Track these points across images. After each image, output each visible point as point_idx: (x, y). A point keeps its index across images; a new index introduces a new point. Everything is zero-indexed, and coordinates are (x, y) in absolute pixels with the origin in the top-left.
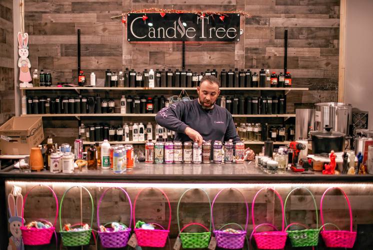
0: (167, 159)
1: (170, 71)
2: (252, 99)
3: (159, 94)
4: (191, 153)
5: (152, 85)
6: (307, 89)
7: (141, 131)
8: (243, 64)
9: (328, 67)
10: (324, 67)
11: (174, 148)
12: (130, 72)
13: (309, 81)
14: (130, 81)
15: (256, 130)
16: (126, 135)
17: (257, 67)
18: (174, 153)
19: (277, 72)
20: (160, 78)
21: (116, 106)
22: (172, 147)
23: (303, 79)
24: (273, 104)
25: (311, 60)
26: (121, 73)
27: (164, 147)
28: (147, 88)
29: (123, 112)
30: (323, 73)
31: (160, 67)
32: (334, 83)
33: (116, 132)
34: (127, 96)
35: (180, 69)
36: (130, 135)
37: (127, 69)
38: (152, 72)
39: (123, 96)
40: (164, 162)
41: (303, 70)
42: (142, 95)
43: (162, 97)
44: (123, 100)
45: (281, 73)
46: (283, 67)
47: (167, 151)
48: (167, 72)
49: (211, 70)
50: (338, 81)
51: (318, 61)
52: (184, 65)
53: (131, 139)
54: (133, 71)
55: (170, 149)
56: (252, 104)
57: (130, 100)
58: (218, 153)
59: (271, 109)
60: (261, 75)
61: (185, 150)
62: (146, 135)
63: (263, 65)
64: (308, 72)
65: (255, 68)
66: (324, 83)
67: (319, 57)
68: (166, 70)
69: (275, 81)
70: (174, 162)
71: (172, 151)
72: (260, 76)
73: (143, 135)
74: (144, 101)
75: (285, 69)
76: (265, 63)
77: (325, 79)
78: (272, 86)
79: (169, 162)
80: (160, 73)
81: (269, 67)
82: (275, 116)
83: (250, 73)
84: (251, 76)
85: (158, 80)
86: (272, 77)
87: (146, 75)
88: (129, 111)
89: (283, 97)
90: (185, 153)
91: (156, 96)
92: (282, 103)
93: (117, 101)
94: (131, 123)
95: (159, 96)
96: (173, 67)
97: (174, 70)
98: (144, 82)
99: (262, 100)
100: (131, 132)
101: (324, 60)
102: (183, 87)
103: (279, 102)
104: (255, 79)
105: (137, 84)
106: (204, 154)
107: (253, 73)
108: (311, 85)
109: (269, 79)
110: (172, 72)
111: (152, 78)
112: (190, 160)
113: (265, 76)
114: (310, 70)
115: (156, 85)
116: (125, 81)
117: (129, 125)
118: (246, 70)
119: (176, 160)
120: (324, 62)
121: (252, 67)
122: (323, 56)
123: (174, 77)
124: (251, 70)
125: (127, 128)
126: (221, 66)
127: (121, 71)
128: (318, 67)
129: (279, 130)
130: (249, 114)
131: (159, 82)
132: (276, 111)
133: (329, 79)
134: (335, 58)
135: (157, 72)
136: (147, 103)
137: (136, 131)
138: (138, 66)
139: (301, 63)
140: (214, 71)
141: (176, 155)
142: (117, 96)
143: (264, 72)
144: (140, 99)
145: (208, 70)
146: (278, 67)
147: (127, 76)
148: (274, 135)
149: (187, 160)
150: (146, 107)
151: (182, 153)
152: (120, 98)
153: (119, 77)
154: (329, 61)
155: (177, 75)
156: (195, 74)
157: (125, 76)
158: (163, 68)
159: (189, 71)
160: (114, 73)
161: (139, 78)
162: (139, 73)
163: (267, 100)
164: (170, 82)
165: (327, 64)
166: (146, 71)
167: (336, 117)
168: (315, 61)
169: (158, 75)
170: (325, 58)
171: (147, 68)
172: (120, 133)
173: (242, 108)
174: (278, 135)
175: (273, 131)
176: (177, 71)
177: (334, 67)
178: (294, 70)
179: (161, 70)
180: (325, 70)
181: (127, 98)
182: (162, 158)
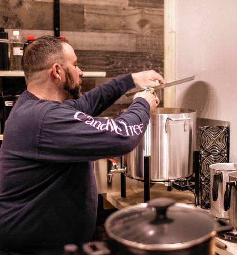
6: (103, 74)
9: (144, 30)
10: (136, 28)
13: (108, 58)
23: (95, 52)
25: (112, 12)
30: (134, 41)
32: (155, 61)
41: (95, 34)
46: (52, 26)
50: (163, 58)
51: (124, 17)
63: (6, 19)
64: (105, 38)
66: (136, 62)
67: (127, 8)
75: (55, 30)
76: (9, 15)
77: (139, 53)
101: (135, 14)
108: (111, 66)
113: (7, 45)
114: (107, 34)
120: (137, 19)
122: (134, 6)
128: (125, 29)
133: (148, 53)
134: (156, 11)
139: (89, 19)
146: (40, 26)
154: (147, 17)
165: (143, 23)
167: (165, 136)
168: (118, 16)
170: (137, 11)
177: (155, 30)
178: (76, 33)
180: (137, 36)
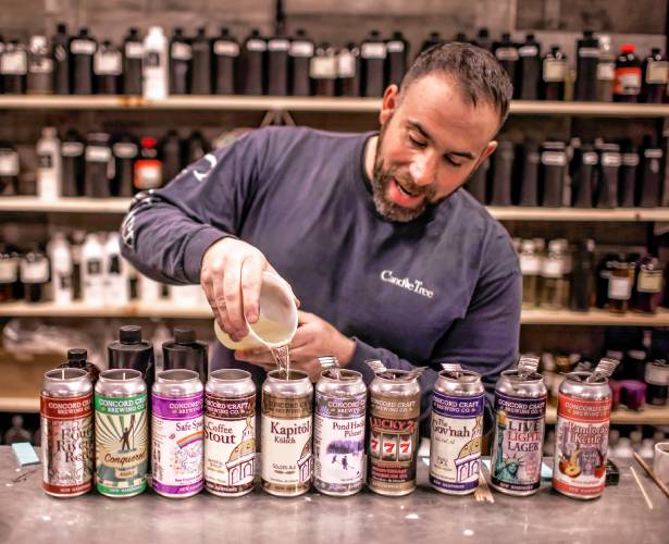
0: (167, 476)
1: (225, 35)
2: (542, 150)
3: (183, 124)
4: (303, 439)
5: (155, 90)
7: (115, 267)
8: (507, 13)
11: (204, 411)
12: (72, 39)
14: (71, 73)
15: (554, 268)
16: (56, 281)
17: (562, 27)
18: (204, 436)
19: (641, 45)
20: (189, 63)
21: (23, 168)
22: (195, 406)
24: (623, 169)
26: (38, 43)
27: (150, 403)
28: (133, 102)
29: (49, 195)
31: (190, 21)
33: (19, 272)
34: (63, 133)
35: (266, 31)
36: (75, 282)
37: (62, 28)
38: (156, 40)
39: (49, 132)
40: (150, 491)
42: (119, 127)
43: (197, 135)
44: (48, 146)
45: (655, 51)
46: (662, 28)
47: (165, 428)
48: (212, 42)
49: (386, 33)
52: (280, 16)
53: (77, 295)
54: (84, 35)
55: (181, 416)
56: (543, 169)
57: (72, 149)
58: (461, 442)
59: (613, 188)
60: (585, 52)
61: (268, 421)
62: (133, 285)
63: (586, 17)
65: (554, 30)
68: (212, 32)
69: (632, 79)
70: (205, 490)
71: (192, 426)
72: (579, 59)
73: (120, 284)
74: (126, 150)
75: (667, 34)
76: (590, 12)
78: (618, 98)
79: (176, 490)
80: (188, 42)
81: (607, 28)
82: (627, 214)
83: (538, 46)
84: (539, 61)
85: (181, 70)
86: (621, 65)
87: (134, 50)
88: (72, 187)
89: (654, 141)
90: (268, 436)
91: (173, 133)
92: (655, 167)
93: (26, 153)
94: (79, 236)
95: (185, 133)
96: (237, 23)
97: (240, 33)
98: (128, 79)
99: (578, 154)
100: (76, 268)
102: (276, 94)
103: (644, 162)
104: (553, 71)
105: (99, 84)
106: (381, 447)
107: (546, 48)
109: (606, 72)
110: (233, 40)
111: (157, 64)
112: (297, 478)
113: (595, 60)
115: (173, 90)
116: (54, 76)
117: (72, 242)
118: (519, 37)
119: (218, 477)
121: (541, 25)
123: (241, 62)
124: (539, 36)
125: (61, 255)
126: (422, 19)
127: (41, 33)
129: (638, 270)
130: (529, 205)
131: (183, 81)
132: (630, 197)
135: (177, 37)
136: (138, 159)
137: (94, 267)
138: (104, 17)
140: (398, 37)
141: (218, 451)
142: (24, 132)
143: (594, 44)
144: (110, 144)
145: (375, 34)
147: (61, 54)
148: (620, 288)
149: (284, 479)
150: (133, 176)
151: (250, 437)
152: (34, 140)
153: (32, 58)
155: (254, 52)
156: (322, 47)
157: (52, 56)
158: (200, 23)
159: (301, 36)
160: (15, 42)
161: (108, 64)
162: (107, 43)
163: (599, 153)
164: (226, 79)
166: (135, 36)
169: (181, 51)
171: (139, 24)
172: (35, 272)
173: (504, 184)
174: (634, 288)
175: (619, 273)
176: (255, 35)
179: (191, 33)
181: (62, 139)
182: (134, 467)
